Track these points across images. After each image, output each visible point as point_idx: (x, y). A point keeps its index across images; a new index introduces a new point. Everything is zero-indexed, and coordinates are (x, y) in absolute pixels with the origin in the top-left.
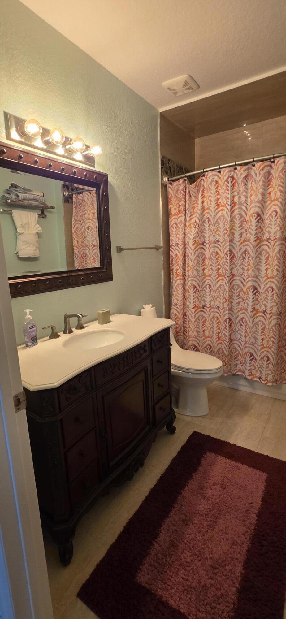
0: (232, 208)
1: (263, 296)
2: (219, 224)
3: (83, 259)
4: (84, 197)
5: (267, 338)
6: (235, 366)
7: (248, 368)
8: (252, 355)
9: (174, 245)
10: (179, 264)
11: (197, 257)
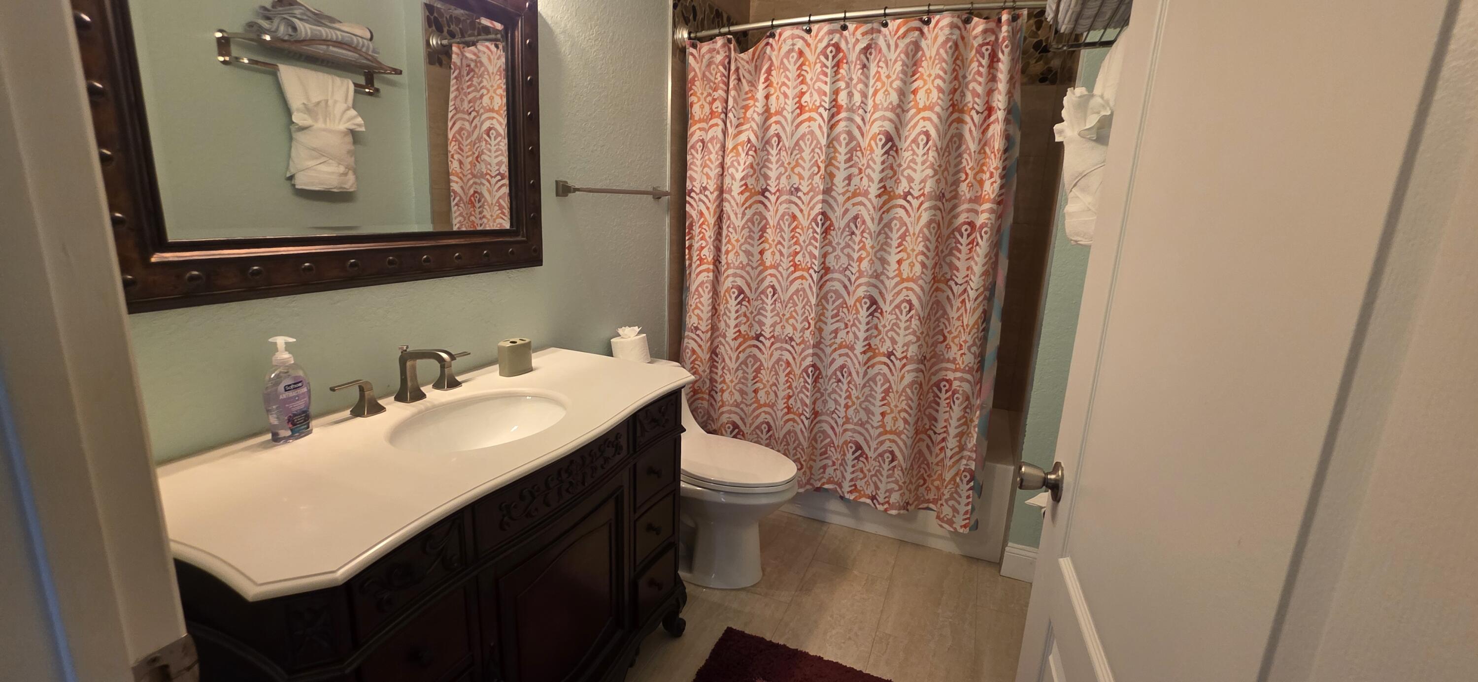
0: (833, 116)
1: (888, 319)
2: (801, 150)
3: (474, 206)
4: (480, 55)
5: (892, 411)
6: (822, 470)
7: (849, 476)
8: (859, 447)
9: (698, 191)
10: (707, 235)
11: (749, 224)
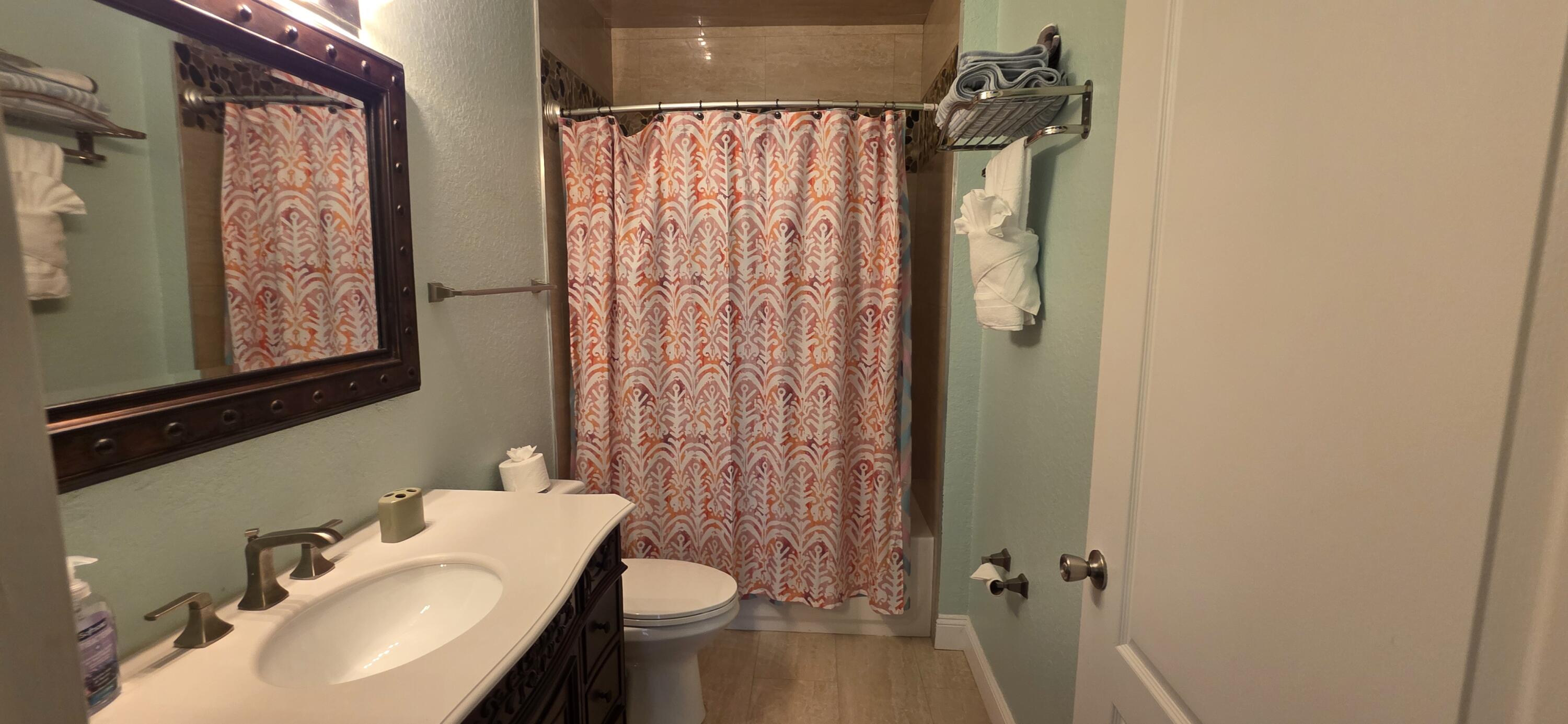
0: (732, 204)
1: (805, 406)
2: (701, 238)
3: (263, 306)
4: (272, 119)
5: (818, 501)
7: (779, 577)
8: (787, 544)
9: (581, 281)
10: (599, 330)
11: (649, 316)
